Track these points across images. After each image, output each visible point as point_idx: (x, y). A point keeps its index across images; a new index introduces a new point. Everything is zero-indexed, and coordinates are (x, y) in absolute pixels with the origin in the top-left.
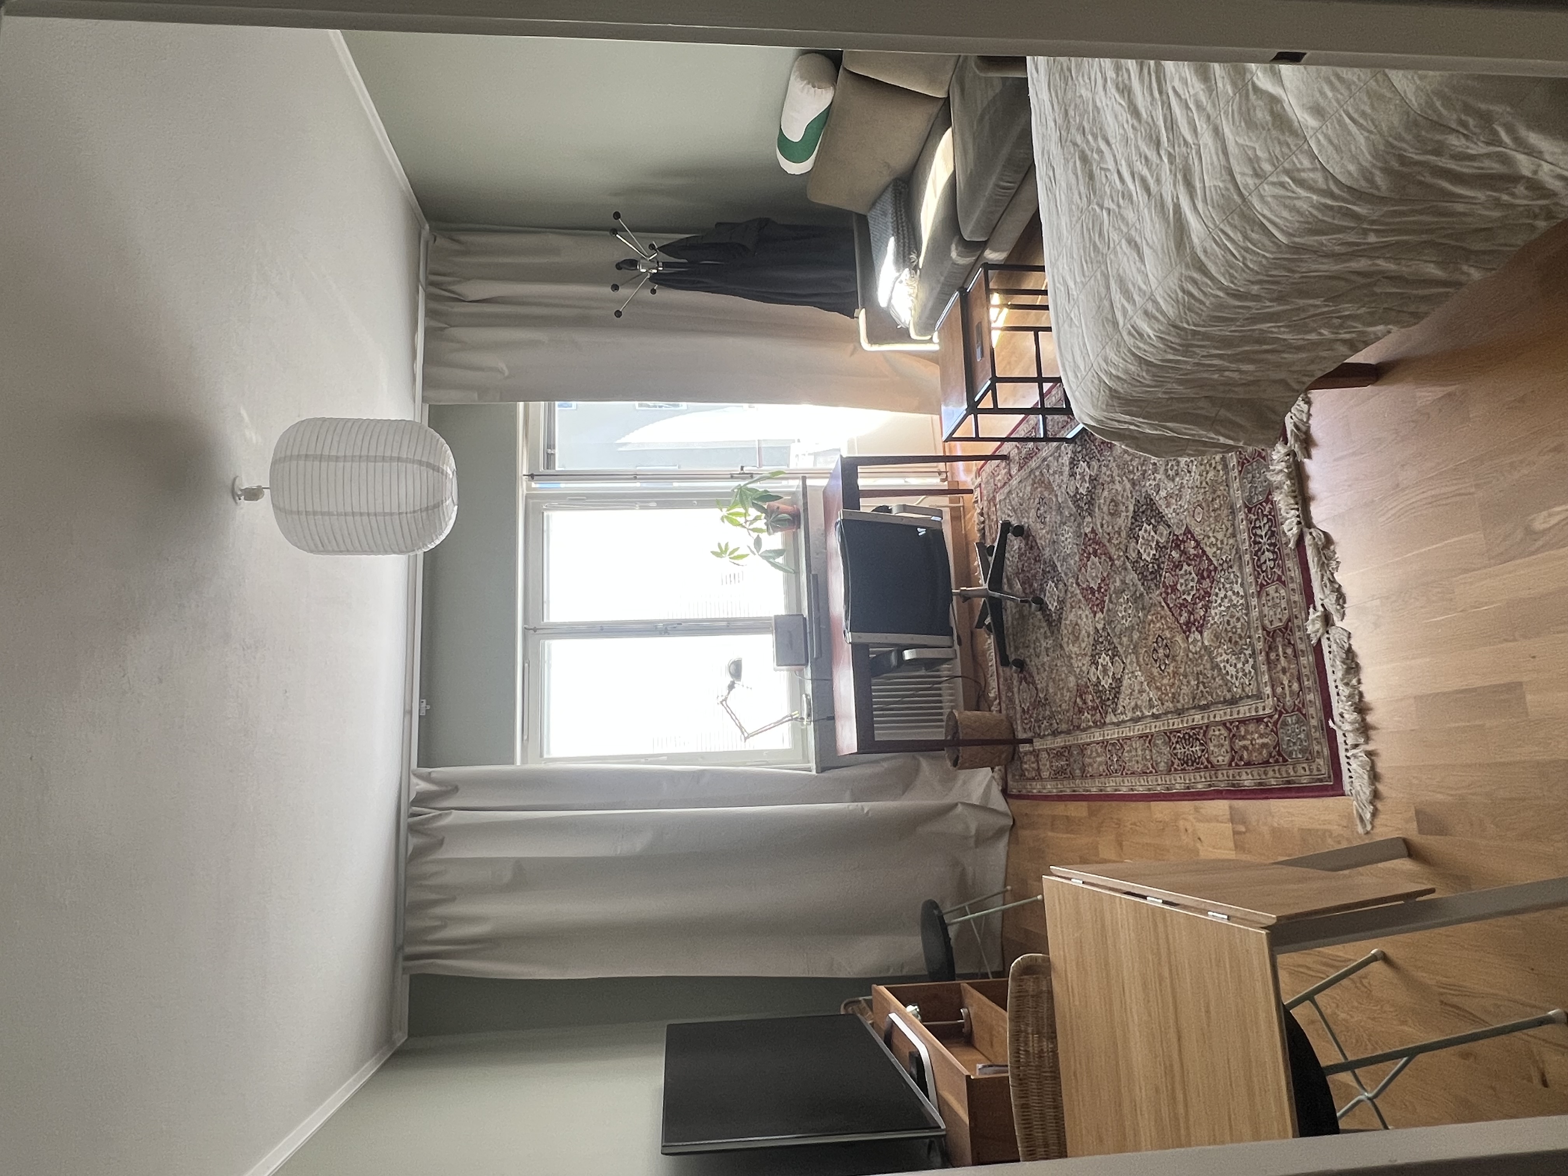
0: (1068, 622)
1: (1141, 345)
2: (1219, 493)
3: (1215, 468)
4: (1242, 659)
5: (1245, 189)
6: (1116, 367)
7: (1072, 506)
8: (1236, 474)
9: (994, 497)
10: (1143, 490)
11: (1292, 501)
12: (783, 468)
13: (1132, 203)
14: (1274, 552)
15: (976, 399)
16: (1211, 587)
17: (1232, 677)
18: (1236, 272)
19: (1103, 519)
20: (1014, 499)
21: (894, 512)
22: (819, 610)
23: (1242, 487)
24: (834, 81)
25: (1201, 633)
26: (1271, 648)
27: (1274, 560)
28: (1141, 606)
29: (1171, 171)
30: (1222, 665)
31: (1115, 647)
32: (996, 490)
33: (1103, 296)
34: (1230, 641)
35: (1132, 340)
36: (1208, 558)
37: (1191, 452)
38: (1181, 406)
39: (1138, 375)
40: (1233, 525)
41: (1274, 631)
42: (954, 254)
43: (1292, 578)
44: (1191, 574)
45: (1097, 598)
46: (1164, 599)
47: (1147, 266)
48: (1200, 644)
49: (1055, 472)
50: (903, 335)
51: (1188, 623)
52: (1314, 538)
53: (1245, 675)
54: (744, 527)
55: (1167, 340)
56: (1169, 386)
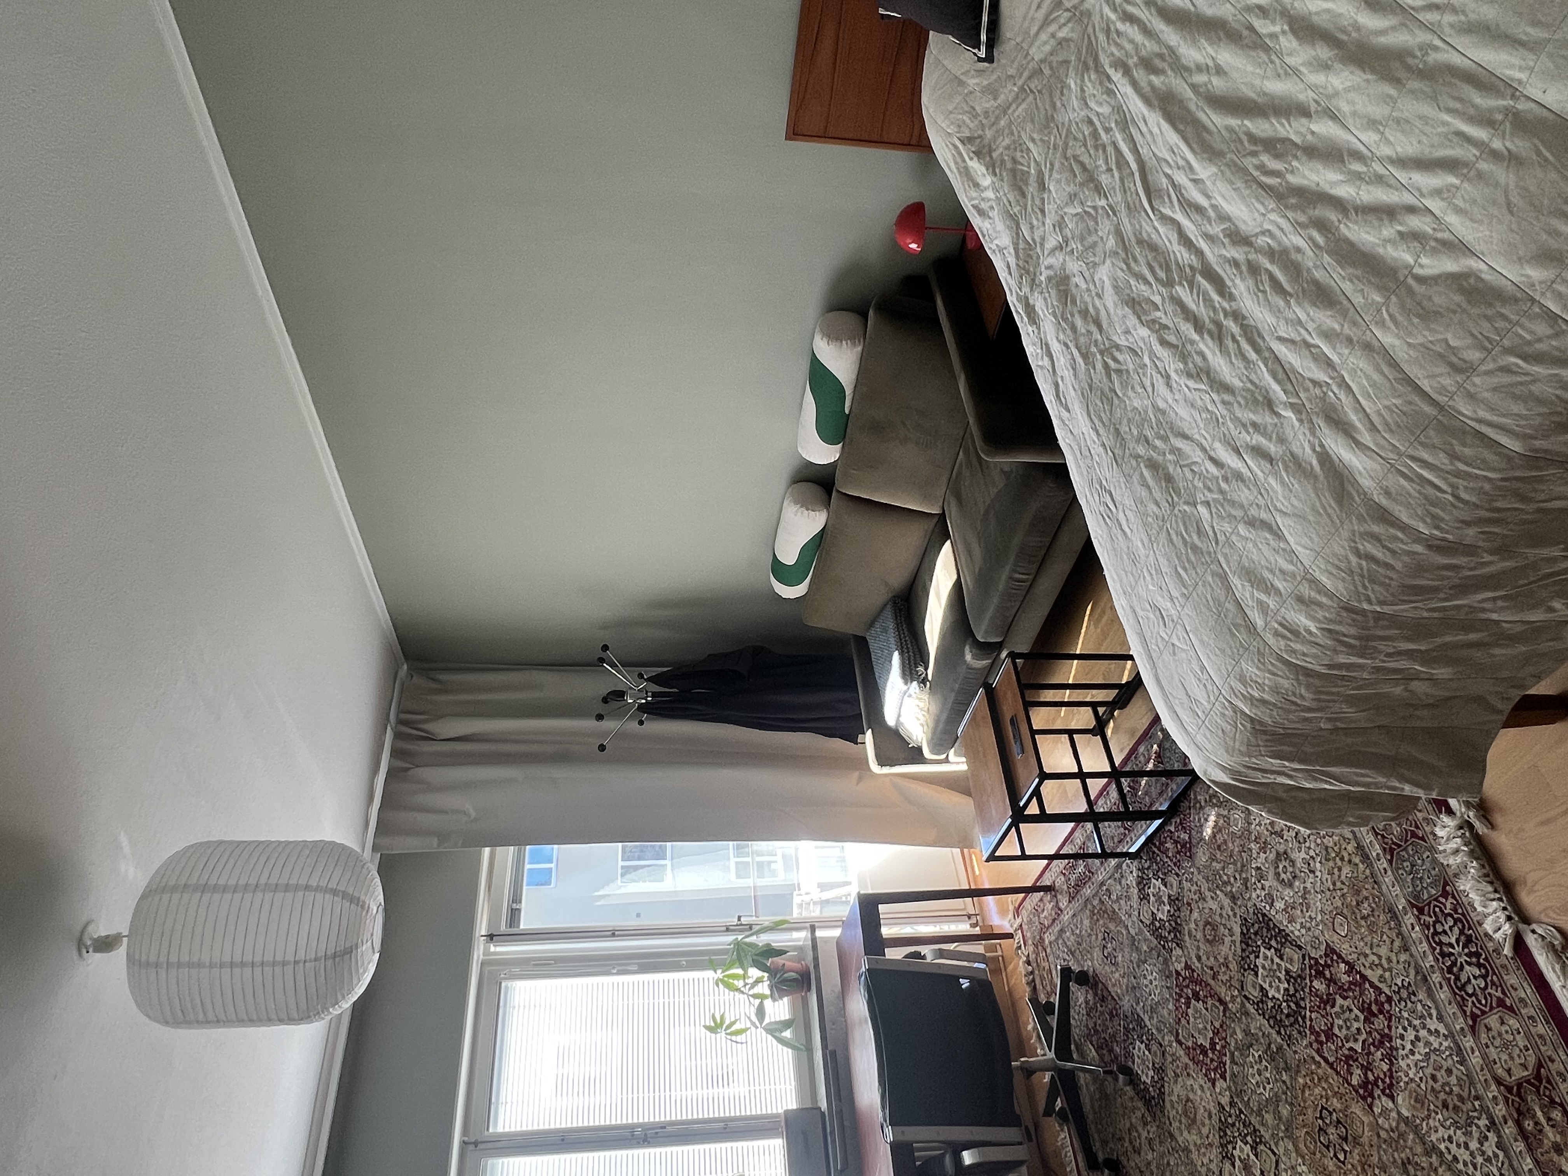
0: (1174, 1098)
1: (1298, 646)
2: (1365, 893)
3: (1350, 861)
4: (1476, 1135)
5: (1440, 394)
6: (1261, 687)
7: (1152, 938)
8: (1385, 865)
9: (1042, 939)
10: (1250, 904)
11: (1490, 889)
12: (787, 918)
13: (1243, 481)
14: (1479, 966)
15: (1021, 804)
16: (1390, 1027)
17: (1465, 1164)
18: (1443, 510)
19: (1198, 948)
20: (1068, 939)
21: (929, 960)
22: (840, 1100)
23: (1398, 879)
24: (827, 504)
25: (1392, 1098)
26: (1521, 1114)
27: (1484, 977)
28: (1282, 1065)
29: (1301, 421)
30: (1442, 1147)
31: (1255, 1131)
32: (1043, 929)
33: (1223, 599)
34: (1445, 1106)
35: (1282, 643)
36: (1372, 985)
37: (1351, 819)
38: (1349, 740)
39: (1294, 694)
40: (1399, 934)
41: (1520, 1086)
42: (968, 657)
43: (1522, 1000)
44: (1351, 1010)
45: (1212, 1060)
46: (1318, 1052)
47: (1291, 540)
48: (1394, 1114)
49: (1119, 898)
50: (915, 755)
51: (1365, 1084)
52: (1543, 938)
53: (1488, 1160)
54: (743, 992)
55: (1337, 633)
56: (1337, 707)
